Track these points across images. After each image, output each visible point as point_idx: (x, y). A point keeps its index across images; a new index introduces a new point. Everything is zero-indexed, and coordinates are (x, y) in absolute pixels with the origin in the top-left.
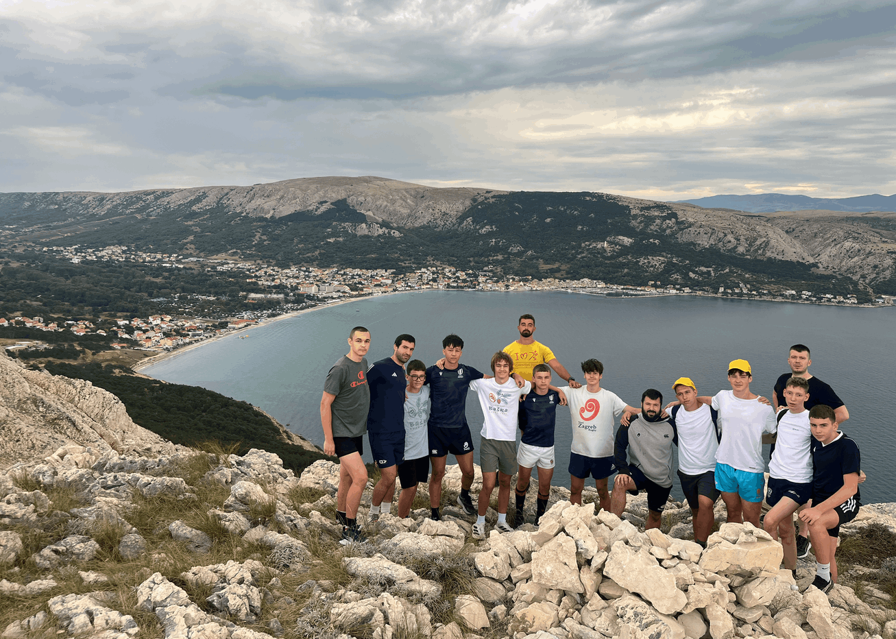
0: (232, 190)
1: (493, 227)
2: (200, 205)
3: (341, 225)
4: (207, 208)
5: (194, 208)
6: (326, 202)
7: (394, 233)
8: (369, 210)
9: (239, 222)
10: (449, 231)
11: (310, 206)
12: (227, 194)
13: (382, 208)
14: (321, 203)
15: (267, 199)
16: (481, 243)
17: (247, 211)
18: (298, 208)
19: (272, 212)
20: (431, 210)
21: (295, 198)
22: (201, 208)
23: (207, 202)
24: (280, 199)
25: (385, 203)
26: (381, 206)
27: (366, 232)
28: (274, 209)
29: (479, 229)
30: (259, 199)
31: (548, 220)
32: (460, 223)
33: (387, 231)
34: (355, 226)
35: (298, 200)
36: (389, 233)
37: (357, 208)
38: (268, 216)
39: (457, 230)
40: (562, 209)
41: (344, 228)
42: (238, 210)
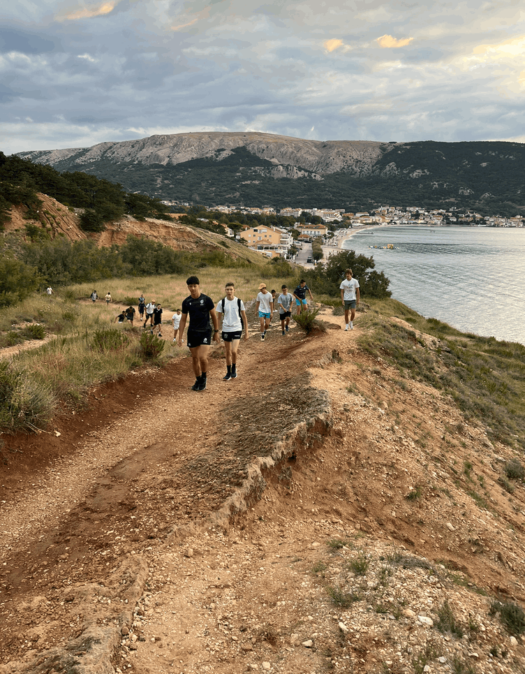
0: (115, 144)
1: (426, 171)
2: (83, 158)
3: (251, 169)
4: (91, 161)
5: (78, 161)
6: (223, 150)
7: (315, 176)
8: (273, 157)
9: (133, 169)
10: (369, 177)
11: (207, 153)
12: (111, 148)
13: (288, 154)
14: (220, 151)
15: (159, 147)
16: (421, 186)
17: (139, 159)
18: (195, 156)
19: (167, 159)
20: (341, 157)
21: (190, 146)
22: (85, 161)
23: (91, 155)
24: (174, 147)
25: (291, 150)
26: (286, 153)
27: (285, 175)
28: (169, 157)
29: (409, 173)
30: (151, 148)
31: (484, 164)
32: (381, 169)
33: (306, 174)
34: (268, 169)
35: (193, 147)
36: (309, 175)
37: (259, 155)
38: (164, 163)
39: (379, 176)
40: (494, 154)
41: (255, 171)
42: (128, 159)
